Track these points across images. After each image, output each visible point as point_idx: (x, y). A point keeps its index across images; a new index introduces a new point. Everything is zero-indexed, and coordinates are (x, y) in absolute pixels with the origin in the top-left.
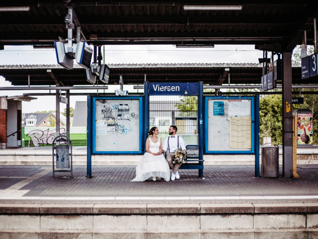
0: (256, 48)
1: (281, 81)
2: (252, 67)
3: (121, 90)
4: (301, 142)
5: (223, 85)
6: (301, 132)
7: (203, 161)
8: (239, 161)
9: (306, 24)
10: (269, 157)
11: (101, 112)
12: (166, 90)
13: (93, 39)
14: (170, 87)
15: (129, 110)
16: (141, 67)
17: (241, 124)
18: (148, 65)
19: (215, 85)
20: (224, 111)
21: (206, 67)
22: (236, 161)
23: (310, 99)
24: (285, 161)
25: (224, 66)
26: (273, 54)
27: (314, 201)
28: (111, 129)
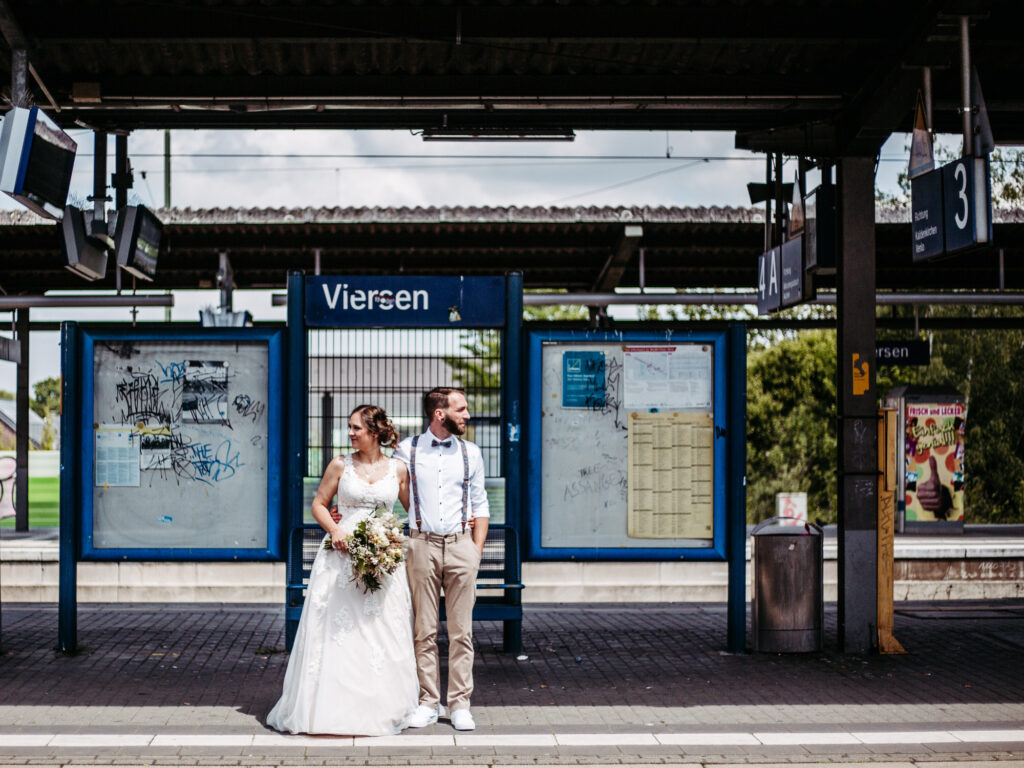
0: (740, 144)
1: (833, 271)
2: (732, 224)
3: (225, 309)
4: (917, 512)
5: (618, 290)
6: (922, 474)
7: (520, 589)
8: (677, 587)
9: (929, 39)
10: (785, 574)
11: (113, 392)
12: (376, 304)
13: (83, 100)
14: (390, 293)
15: (229, 385)
16: (299, 221)
17: (673, 440)
18: (327, 213)
19: (588, 290)
20: (604, 388)
21: (551, 220)
22: (666, 587)
23: (957, 347)
24: (847, 588)
25: (625, 217)
26: (804, 167)
27: (956, 756)
28: (156, 460)
